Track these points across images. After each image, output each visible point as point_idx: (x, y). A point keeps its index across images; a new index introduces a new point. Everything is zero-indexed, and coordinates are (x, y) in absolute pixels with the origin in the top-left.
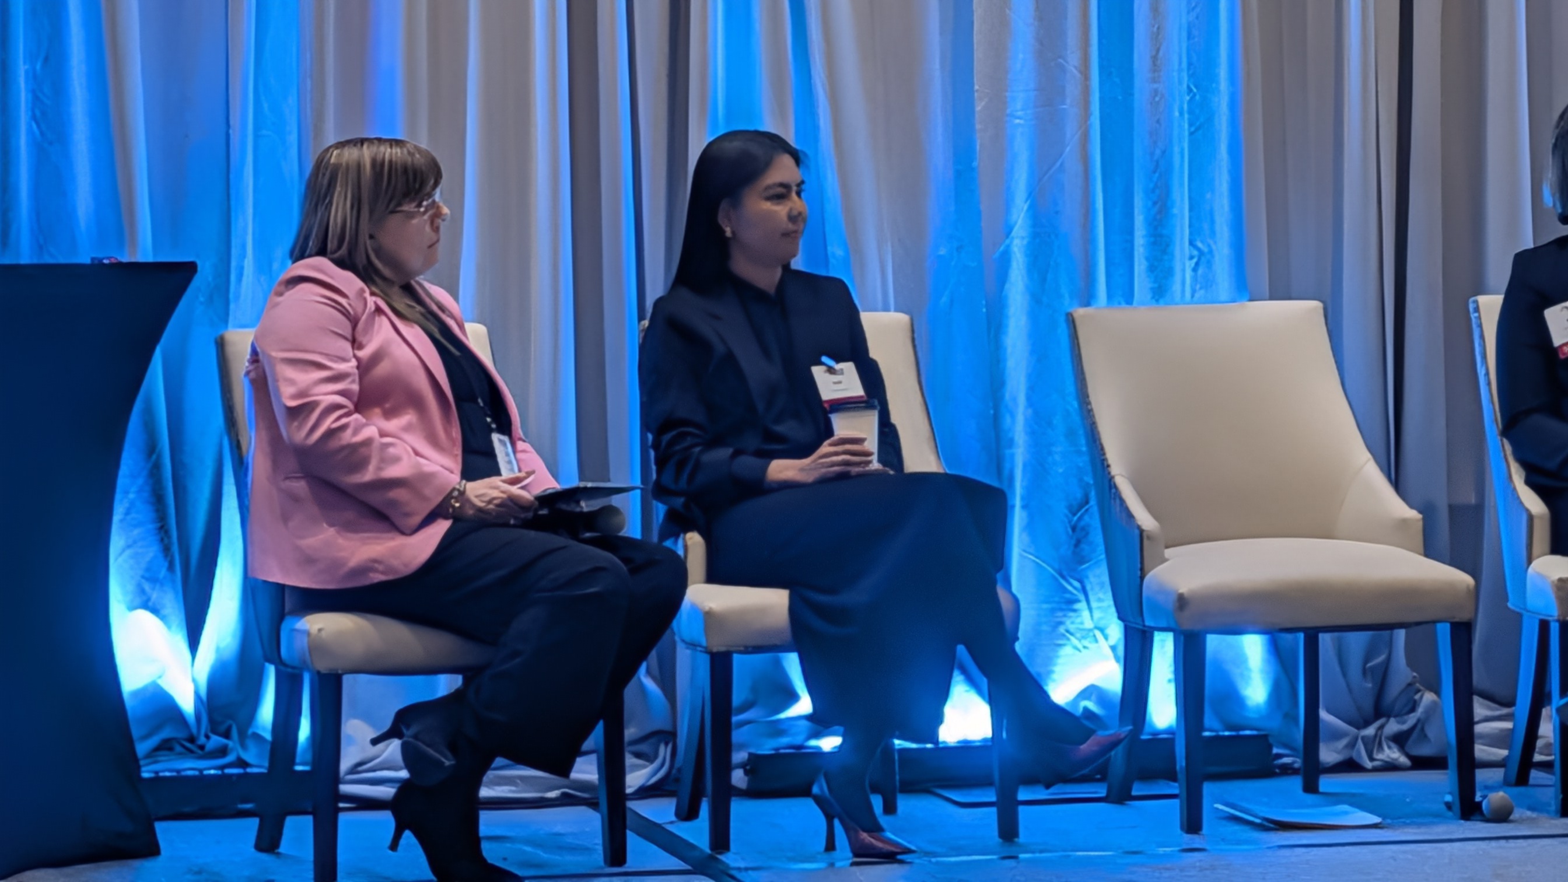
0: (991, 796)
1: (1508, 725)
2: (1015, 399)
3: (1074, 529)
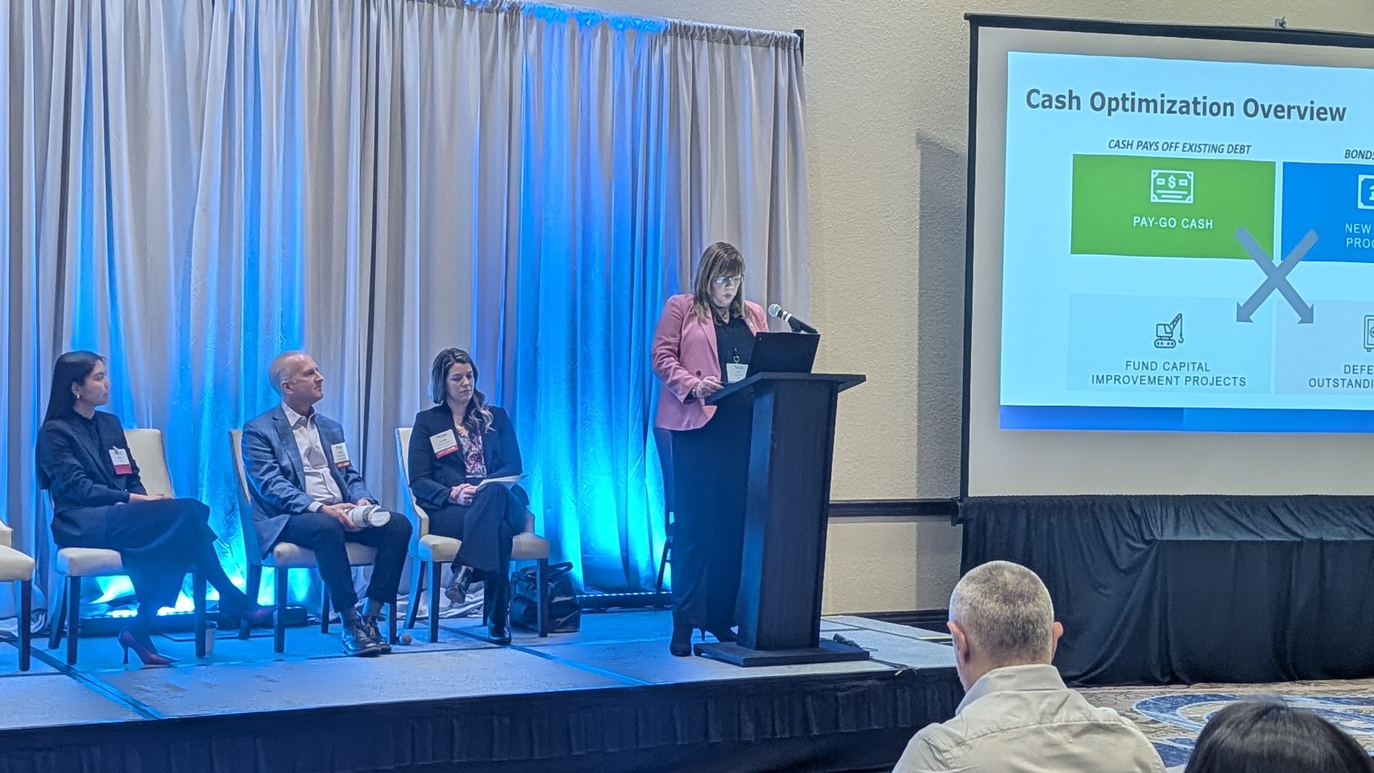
0: (193, 636)
1: (406, 603)
2: (204, 467)
3: (227, 522)
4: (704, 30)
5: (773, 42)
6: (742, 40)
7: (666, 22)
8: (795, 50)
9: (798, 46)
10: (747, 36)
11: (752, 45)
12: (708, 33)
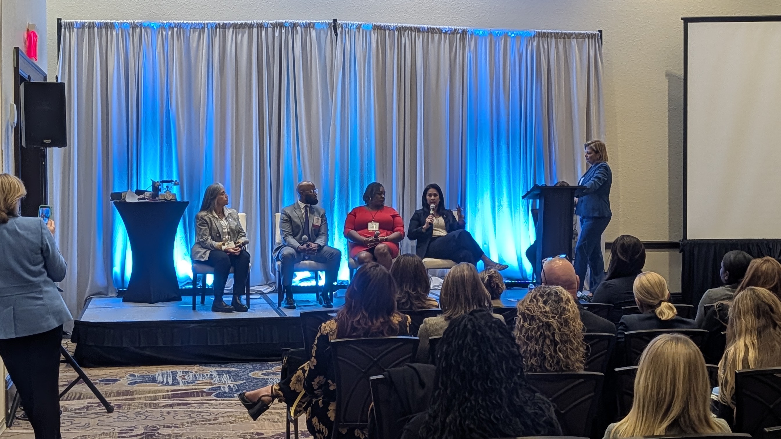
4: (553, 34)
5: (587, 36)
6: (572, 37)
7: (534, 32)
8: (598, 39)
9: (599, 37)
10: (574, 35)
11: (577, 38)
12: (555, 35)
